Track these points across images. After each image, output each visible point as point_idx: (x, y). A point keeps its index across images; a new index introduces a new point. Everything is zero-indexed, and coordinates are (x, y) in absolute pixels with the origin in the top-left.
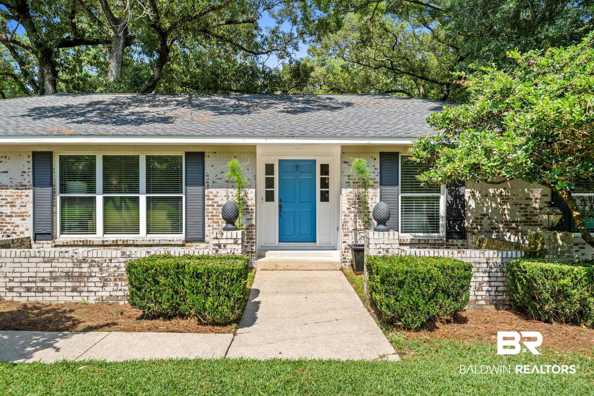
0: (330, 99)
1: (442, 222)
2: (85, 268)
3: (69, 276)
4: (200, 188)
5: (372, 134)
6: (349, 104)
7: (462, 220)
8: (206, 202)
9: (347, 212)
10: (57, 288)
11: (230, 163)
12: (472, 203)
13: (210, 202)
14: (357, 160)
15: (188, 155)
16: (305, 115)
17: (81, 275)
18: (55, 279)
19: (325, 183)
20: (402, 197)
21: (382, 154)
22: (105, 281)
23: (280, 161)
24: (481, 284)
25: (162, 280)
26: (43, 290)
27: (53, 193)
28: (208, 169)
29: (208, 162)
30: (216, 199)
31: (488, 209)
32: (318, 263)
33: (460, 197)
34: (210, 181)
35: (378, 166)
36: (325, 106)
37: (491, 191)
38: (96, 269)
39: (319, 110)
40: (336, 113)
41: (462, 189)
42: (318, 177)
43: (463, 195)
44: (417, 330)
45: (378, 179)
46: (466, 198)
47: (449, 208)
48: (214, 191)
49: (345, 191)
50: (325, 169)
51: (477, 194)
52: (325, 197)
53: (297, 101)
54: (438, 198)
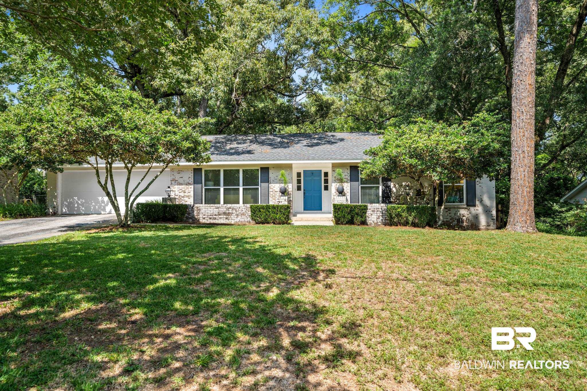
0: (333, 136)
1: (381, 199)
2: (230, 211)
3: (225, 213)
4: (267, 184)
5: (345, 157)
6: (342, 140)
7: (390, 197)
8: (270, 190)
9: (335, 194)
10: (221, 218)
11: (281, 172)
12: (394, 190)
13: (271, 190)
14: (338, 170)
15: (262, 168)
16: (316, 148)
17: (229, 213)
18: (220, 215)
19: (326, 181)
20: (361, 187)
21: (351, 167)
22: (237, 215)
23: (304, 171)
24: (379, 216)
25: (262, 210)
26: (215, 219)
27: (202, 186)
28: (271, 175)
29: (271, 172)
30: (274, 189)
31: (402, 193)
32: (321, 218)
33: (388, 187)
34: (272, 181)
35: (349, 172)
36: (329, 142)
37: (404, 184)
38: (234, 211)
39: (325, 144)
40: (332, 146)
41: (389, 183)
42: (323, 178)
43: (390, 186)
44: (345, 224)
45: (349, 178)
46: (392, 187)
47: (383, 192)
48: (273, 185)
49: (333, 184)
50: (326, 174)
51: (397, 185)
52: (326, 188)
53: (314, 138)
54: (379, 187)
